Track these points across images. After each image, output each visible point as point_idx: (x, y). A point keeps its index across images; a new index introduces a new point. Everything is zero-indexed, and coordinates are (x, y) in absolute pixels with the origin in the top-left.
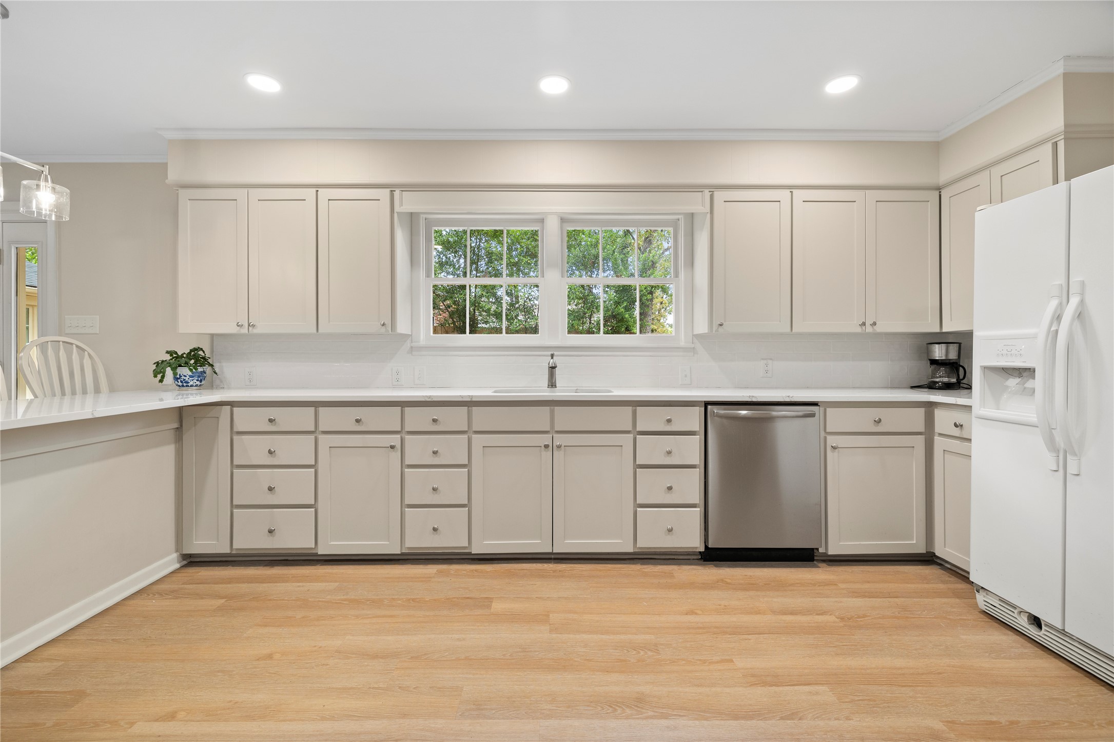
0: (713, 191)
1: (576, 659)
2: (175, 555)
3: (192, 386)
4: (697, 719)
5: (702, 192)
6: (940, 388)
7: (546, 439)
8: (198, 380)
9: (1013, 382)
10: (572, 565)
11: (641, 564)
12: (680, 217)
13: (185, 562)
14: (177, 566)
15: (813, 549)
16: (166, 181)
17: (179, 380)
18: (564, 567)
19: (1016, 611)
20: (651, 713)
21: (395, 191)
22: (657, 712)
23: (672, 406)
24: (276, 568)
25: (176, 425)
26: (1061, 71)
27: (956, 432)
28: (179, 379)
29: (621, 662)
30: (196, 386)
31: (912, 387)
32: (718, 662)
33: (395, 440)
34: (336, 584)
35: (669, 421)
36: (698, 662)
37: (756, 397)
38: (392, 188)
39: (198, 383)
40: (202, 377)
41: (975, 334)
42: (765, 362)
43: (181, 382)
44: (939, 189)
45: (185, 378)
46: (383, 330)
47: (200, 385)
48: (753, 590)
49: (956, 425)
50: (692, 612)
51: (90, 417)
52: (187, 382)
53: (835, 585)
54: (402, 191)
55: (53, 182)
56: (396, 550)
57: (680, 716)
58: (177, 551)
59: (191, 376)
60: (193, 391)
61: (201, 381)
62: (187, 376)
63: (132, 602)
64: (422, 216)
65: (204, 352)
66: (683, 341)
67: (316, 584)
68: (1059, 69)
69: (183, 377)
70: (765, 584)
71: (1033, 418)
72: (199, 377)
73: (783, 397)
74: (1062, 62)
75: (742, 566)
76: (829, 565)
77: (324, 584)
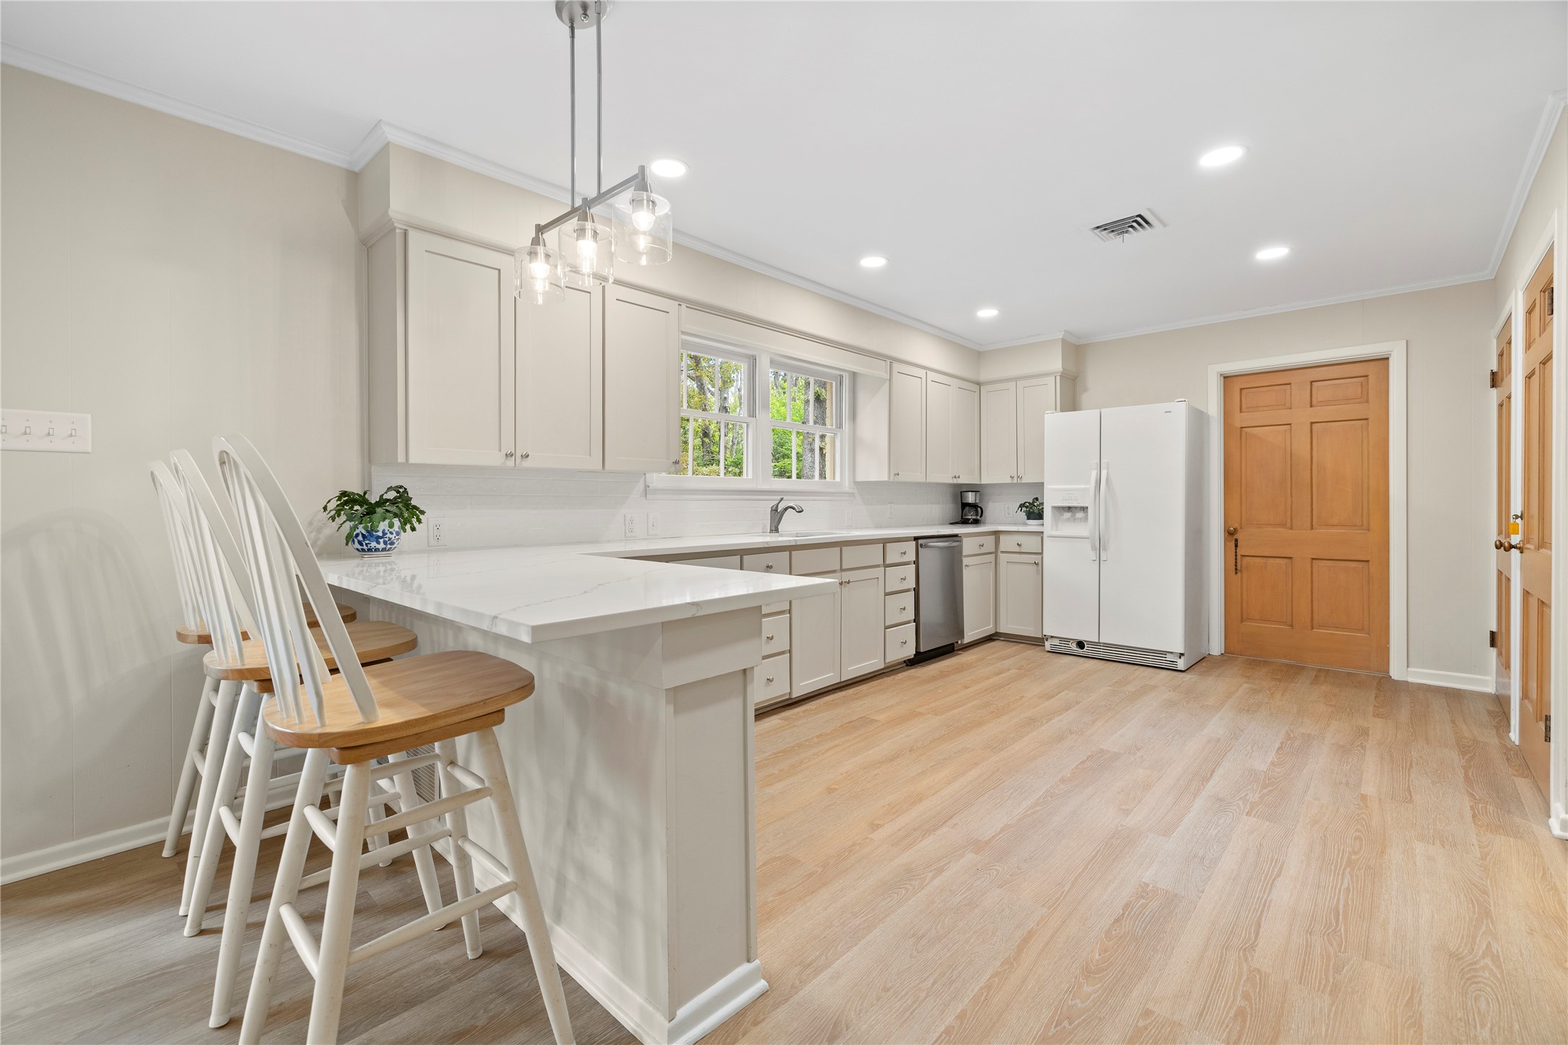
0: (896, 363)
5: (886, 361)
6: (972, 523)
9: (1068, 515)
10: (856, 688)
12: (844, 374)
15: (953, 644)
17: (381, 541)
19: (1070, 643)
21: (681, 305)
23: (903, 541)
26: (1061, 337)
27: (1017, 549)
28: (381, 538)
31: (951, 524)
35: (903, 554)
38: (679, 301)
41: (1046, 486)
43: (385, 543)
44: (979, 384)
45: (391, 536)
49: (1018, 544)
54: (687, 307)
62: (394, 533)
66: (847, 486)
68: (1061, 335)
69: (389, 535)
71: (1086, 534)
74: (1063, 333)
76: (963, 651)
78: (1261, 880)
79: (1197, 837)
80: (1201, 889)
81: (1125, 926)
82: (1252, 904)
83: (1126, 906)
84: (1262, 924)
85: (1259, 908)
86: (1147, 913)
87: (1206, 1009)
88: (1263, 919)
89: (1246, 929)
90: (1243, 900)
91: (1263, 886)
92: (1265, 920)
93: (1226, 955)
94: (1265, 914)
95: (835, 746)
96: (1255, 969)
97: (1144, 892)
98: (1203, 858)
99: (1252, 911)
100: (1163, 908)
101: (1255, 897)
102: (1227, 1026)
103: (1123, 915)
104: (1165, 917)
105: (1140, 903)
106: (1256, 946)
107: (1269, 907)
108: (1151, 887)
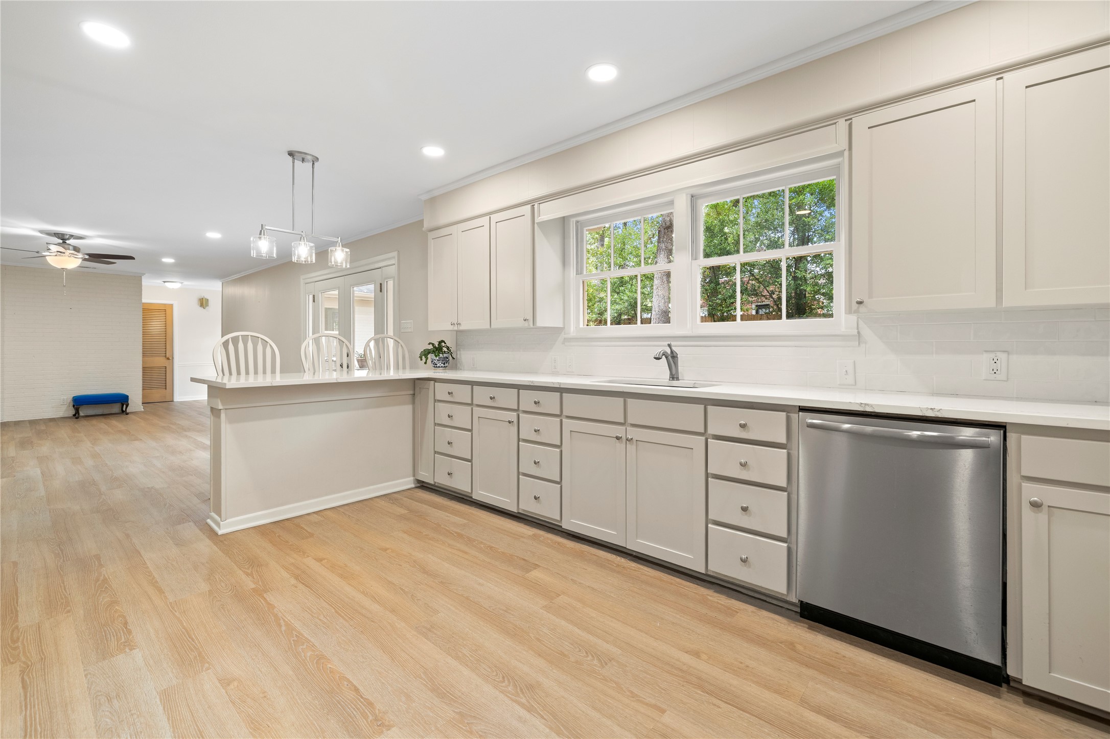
0: (851, 119)
1: (531, 635)
2: (412, 478)
3: (439, 367)
4: (551, 728)
5: (835, 123)
7: (619, 431)
8: (442, 363)
10: (642, 566)
11: (715, 591)
13: (419, 485)
14: (413, 486)
16: (423, 229)
18: (633, 565)
20: (524, 701)
21: (534, 205)
22: (529, 703)
23: (754, 409)
24: (453, 501)
25: (412, 392)
29: (561, 655)
30: (442, 367)
32: (647, 704)
33: (512, 416)
34: (465, 521)
35: (743, 426)
36: (628, 693)
37: (871, 406)
38: (531, 202)
39: (442, 365)
40: (445, 361)
42: (992, 355)
46: (526, 324)
47: (444, 367)
48: (816, 670)
50: (697, 654)
51: (336, 382)
52: (436, 365)
53: (986, 727)
54: (540, 204)
55: (343, 246)
56: (513, 509)
57: (542, 717)
58: (414, 476)
59: (438, 360)
60: (440, 370)
61: (444, 364)
63: (377, 500)
64: (572, 220)
65: (445, 343)
66: (843, 326)
67: (456, 518)
70: (851, 673)
72: (443, 361)
73: (921, 409)
75: (851, 643)
76: (1026, 703)
77: (459, 519)
78: (40, 724)
79: (135, 716)
80: (89, 676)
81: (118, 625)
82: (38, 698)
83: (130, 632)
84: (21, 690)
85: (30, 699)
86: (112, 638)
87: (38, 630)
88: (22, 694)
89: (33, 678)
90: (47, 695)
91: (35, 720)
92: (20, 694)
93: (40, 656)
94: (23, 699)
95: (466, 553)
96: (15, 662)
97: (128, 645)
98: (109, 700)
99: (35, 692)
100: (105, 647)
101: (38, 705)
102: (22, 633)
103: (126, 628)
104: (98, 644)
105: (123, 639)
106: (20, 675)
107: (21, 707)
108: (127, 650)
